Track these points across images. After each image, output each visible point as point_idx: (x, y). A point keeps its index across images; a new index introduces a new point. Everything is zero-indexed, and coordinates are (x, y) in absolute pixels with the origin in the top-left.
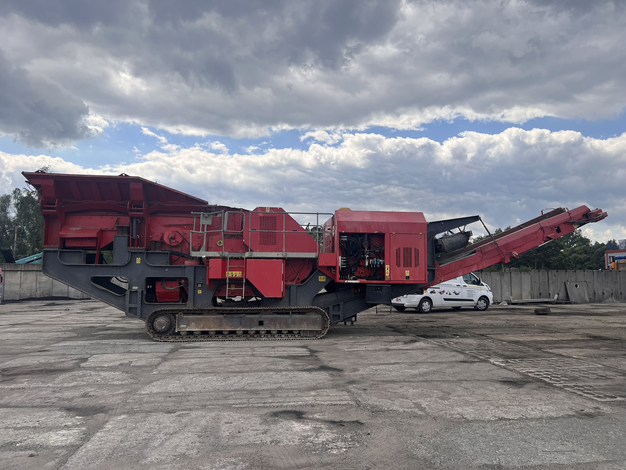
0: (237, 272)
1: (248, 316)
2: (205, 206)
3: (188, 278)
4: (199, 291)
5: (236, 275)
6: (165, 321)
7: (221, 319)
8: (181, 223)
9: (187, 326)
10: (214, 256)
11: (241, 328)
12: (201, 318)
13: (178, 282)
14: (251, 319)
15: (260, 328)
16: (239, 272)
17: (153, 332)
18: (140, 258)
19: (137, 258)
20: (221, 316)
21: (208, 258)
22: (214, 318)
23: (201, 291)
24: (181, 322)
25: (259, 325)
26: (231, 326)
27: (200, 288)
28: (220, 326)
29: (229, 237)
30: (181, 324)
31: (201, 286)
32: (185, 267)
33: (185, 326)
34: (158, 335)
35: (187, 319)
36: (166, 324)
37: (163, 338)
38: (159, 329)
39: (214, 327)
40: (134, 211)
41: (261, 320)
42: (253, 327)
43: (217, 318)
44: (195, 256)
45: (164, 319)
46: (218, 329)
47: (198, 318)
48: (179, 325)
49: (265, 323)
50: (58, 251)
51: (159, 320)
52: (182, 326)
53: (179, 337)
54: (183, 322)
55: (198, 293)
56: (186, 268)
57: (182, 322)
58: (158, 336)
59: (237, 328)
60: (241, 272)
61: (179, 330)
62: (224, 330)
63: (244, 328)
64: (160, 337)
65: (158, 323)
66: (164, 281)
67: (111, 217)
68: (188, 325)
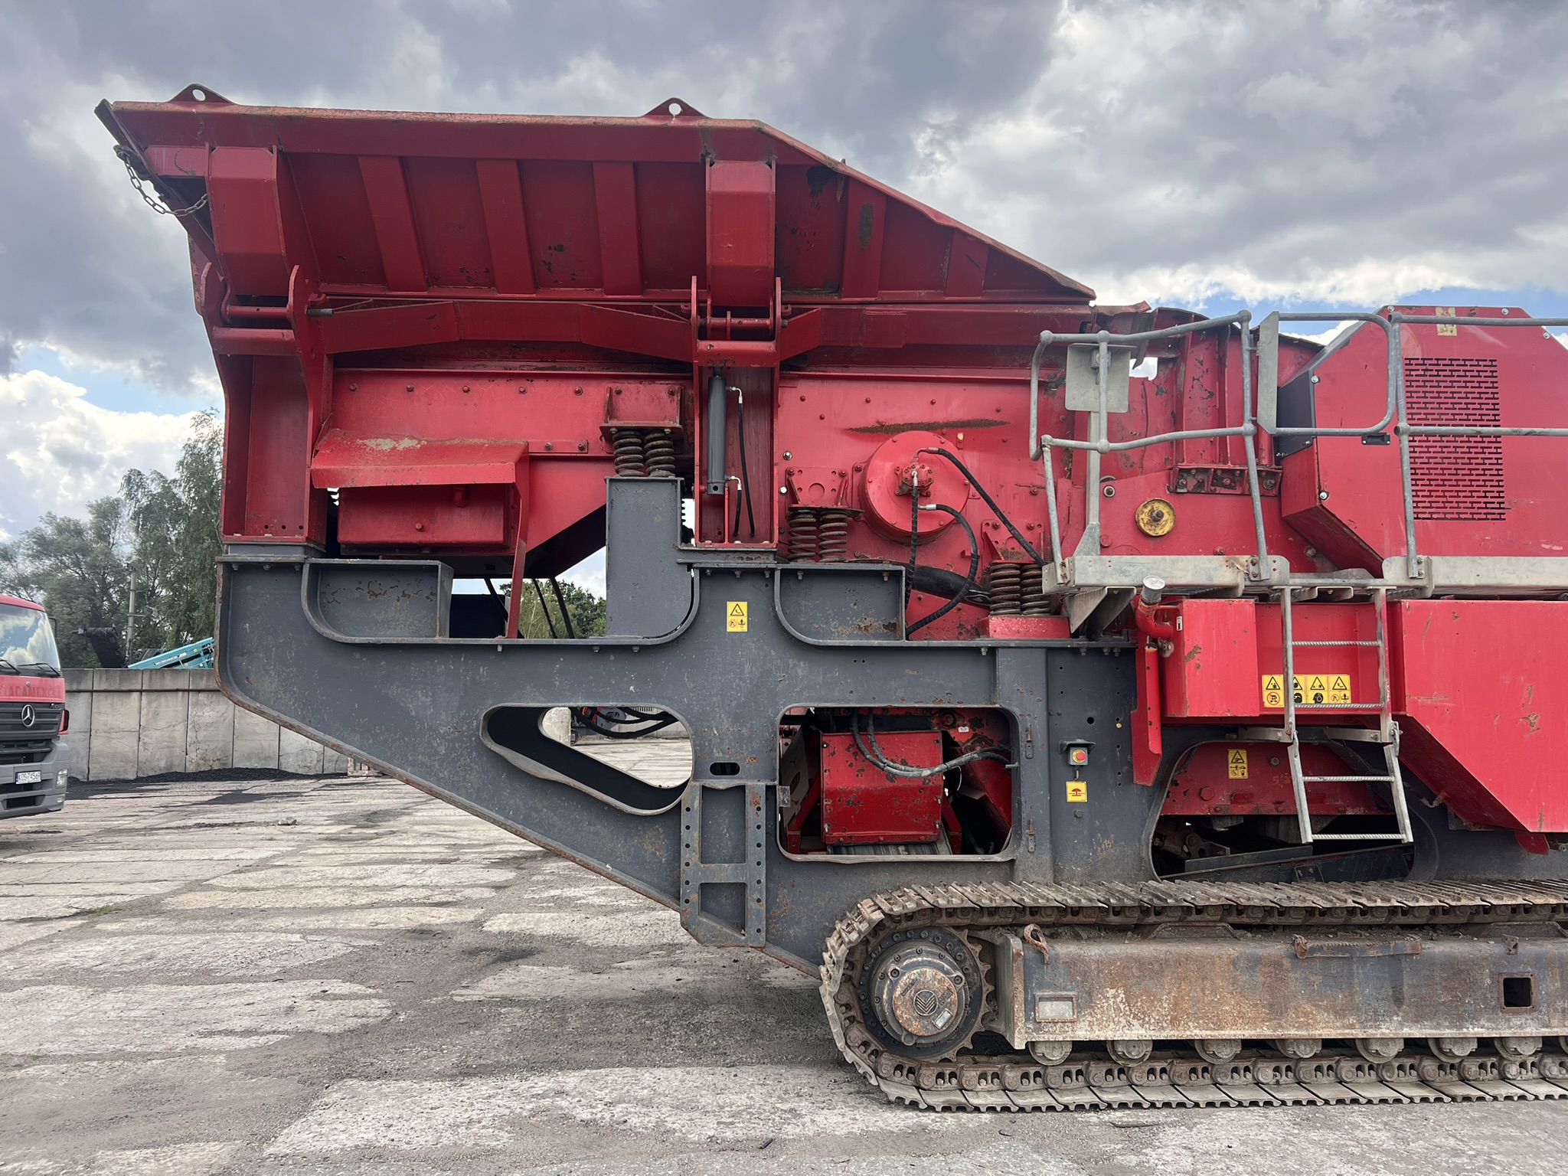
0: (1323, 678)
1: (1441, 948)
2: (1082, 310)
3: (1016, 711)
4: (1071, 786)
5: (1318, 698)
6: (948, 983)
7: (1277, 964)
8: (940, 416)
9: (1078, 1008)
10: (1201, 580)
11: (1401, 1025)
12: (1158, 960)
13: (939, 737)
14: (1458, 972)
15: (1516, 1021)
16: (1333, 678)
17: (865, 1044)
18: (744, 605)
19: (731, 605)
20: (1274, 948)
21: (1173, 595)
22: (1234, 962)
23: (1082, 786)
24: (1041, 987)
25: (1508, 1003)
26: (1339, 1013)
27: (1077, 773)
28: (1276, 1010)
29: (1200, 484)
30: (1041, 999)
31: (1084, 762)
32: (992, 651)
33: (1064, 1009)
34: (899, 1060)
35: (1072, 963)
36: (954, 997)
37: (928, 1077)
38: (915, 1027)
39: (1241, 1015)
40: (720, 333)
41: (1517, 971)
42: (1474, 1018)
43: (1255, 962)
44: (1092, 581)
45: (941, 969)
46: (1265, 1032)
47: (1140, 962)
48: (1031, 1005)
49: (1541, 990)
50: (301, 565)
51: (914, 974)
52: (1048, 1010)
53: (1019, 1074)
54: (1055, 987)
55: (1071, 798)
56: (1002, 659)
57: (1049, 987)
58: (899, 1068)
59: (1376, 1019)
60: (1346, 679)
61: (1035, 1037)
62: (1303, 1033)
63: (1417, 1019)
64: (911, 1071)
65: (911, 993)
66: (871, 729)
67: (575, 385)
68: (1084, 1002)
